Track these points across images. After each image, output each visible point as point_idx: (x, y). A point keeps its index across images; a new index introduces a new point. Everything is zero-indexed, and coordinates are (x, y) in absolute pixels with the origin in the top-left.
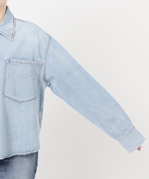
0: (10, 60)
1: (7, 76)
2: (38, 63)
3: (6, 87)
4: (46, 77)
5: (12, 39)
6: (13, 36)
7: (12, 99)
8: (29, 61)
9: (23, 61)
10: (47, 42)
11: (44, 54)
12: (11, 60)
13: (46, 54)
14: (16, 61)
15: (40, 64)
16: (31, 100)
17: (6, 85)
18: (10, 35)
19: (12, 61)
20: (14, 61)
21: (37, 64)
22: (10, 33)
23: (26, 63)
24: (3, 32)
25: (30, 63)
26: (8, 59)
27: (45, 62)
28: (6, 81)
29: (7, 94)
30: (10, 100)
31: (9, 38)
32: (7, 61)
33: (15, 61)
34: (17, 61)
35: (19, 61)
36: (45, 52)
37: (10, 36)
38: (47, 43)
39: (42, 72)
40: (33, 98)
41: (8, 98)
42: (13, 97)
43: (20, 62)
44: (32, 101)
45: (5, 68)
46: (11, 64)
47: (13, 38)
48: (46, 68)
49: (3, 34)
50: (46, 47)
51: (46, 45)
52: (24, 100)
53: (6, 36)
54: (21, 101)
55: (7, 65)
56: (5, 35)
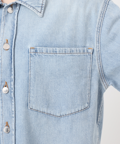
0: (36, 48)
1: (32, 76)
2: (86, 50)
3: (32, 95)
4: (105, 71)
5: (41, 14)
6: (43, 8)
7: (43, 113)
8: (69, 49)
9: (58, 49)
10: (100, 12)
11: (96, 32)
12: (38, 50)
13: (99, 32)
14: (46, 50)
15: (90, 51)
16: (75, 113)
17: (32, 92)
18: (39, 7)
19: (40, 51)
20: (42, 51)
21: (84, 51)
22: (38, 4)
23: (64, 52)
24: (27, 3)
25: (71, 52)
26: (33, 48)
27: (98, 46)
28: (31, 84)
29: (34, 106)
30: (40, 115)
31: (35, 11)
32: (32, 50)
33: (44, 49)
34: (48, 50)
35: (51, 50)
36: (96, 29)
37: (37, 8)
38: (99, 15)
39: (96, 63)
40: (80, 109)
41: (37, 111)
42: (45, 110)
43: (53, 51)
44: (78, 115)
45: (29, 63)
46: (39, 55)
47: (42, 12)
48: (103, 56)
49: (27, 6)
50: (98, 21)
51: (99, 17)
52: (63, 113)
53: (31, 9)
54: (59, 115)
55: (32, 58)
56: (29, 7)
